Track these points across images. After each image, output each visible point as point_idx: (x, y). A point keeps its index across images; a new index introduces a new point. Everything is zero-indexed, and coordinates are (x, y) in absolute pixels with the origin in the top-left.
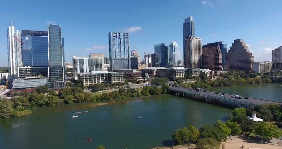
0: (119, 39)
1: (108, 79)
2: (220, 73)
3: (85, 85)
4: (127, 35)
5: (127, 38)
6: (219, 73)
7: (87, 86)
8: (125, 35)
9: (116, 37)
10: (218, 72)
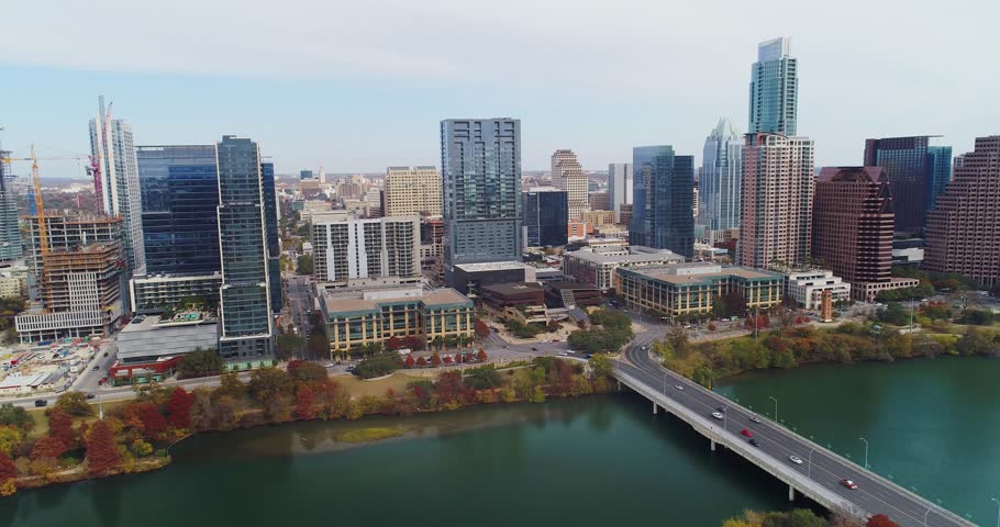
0: (477, 146)
1: (417, 322)
2: (878, 290)
3: (337, 347)
4: (509, 127)
5: (510, 139)
6: (872, 288)
7: (344, 350)
8: (503, 127)
9: (464, 140)
10: (873, 284)
